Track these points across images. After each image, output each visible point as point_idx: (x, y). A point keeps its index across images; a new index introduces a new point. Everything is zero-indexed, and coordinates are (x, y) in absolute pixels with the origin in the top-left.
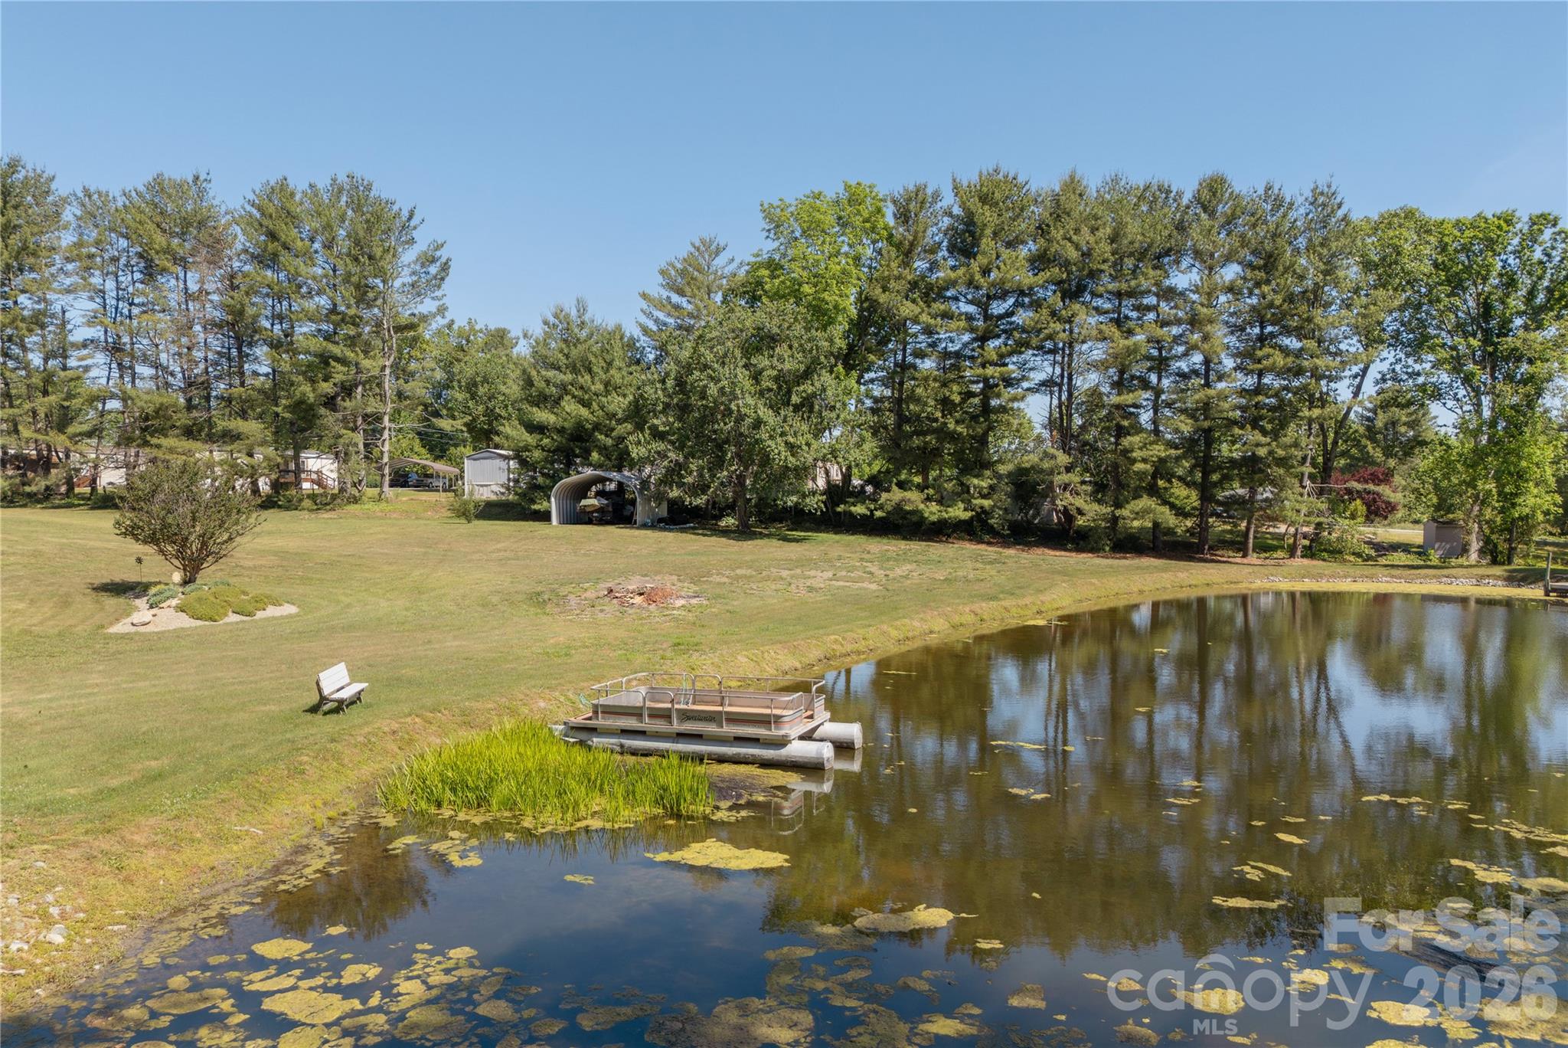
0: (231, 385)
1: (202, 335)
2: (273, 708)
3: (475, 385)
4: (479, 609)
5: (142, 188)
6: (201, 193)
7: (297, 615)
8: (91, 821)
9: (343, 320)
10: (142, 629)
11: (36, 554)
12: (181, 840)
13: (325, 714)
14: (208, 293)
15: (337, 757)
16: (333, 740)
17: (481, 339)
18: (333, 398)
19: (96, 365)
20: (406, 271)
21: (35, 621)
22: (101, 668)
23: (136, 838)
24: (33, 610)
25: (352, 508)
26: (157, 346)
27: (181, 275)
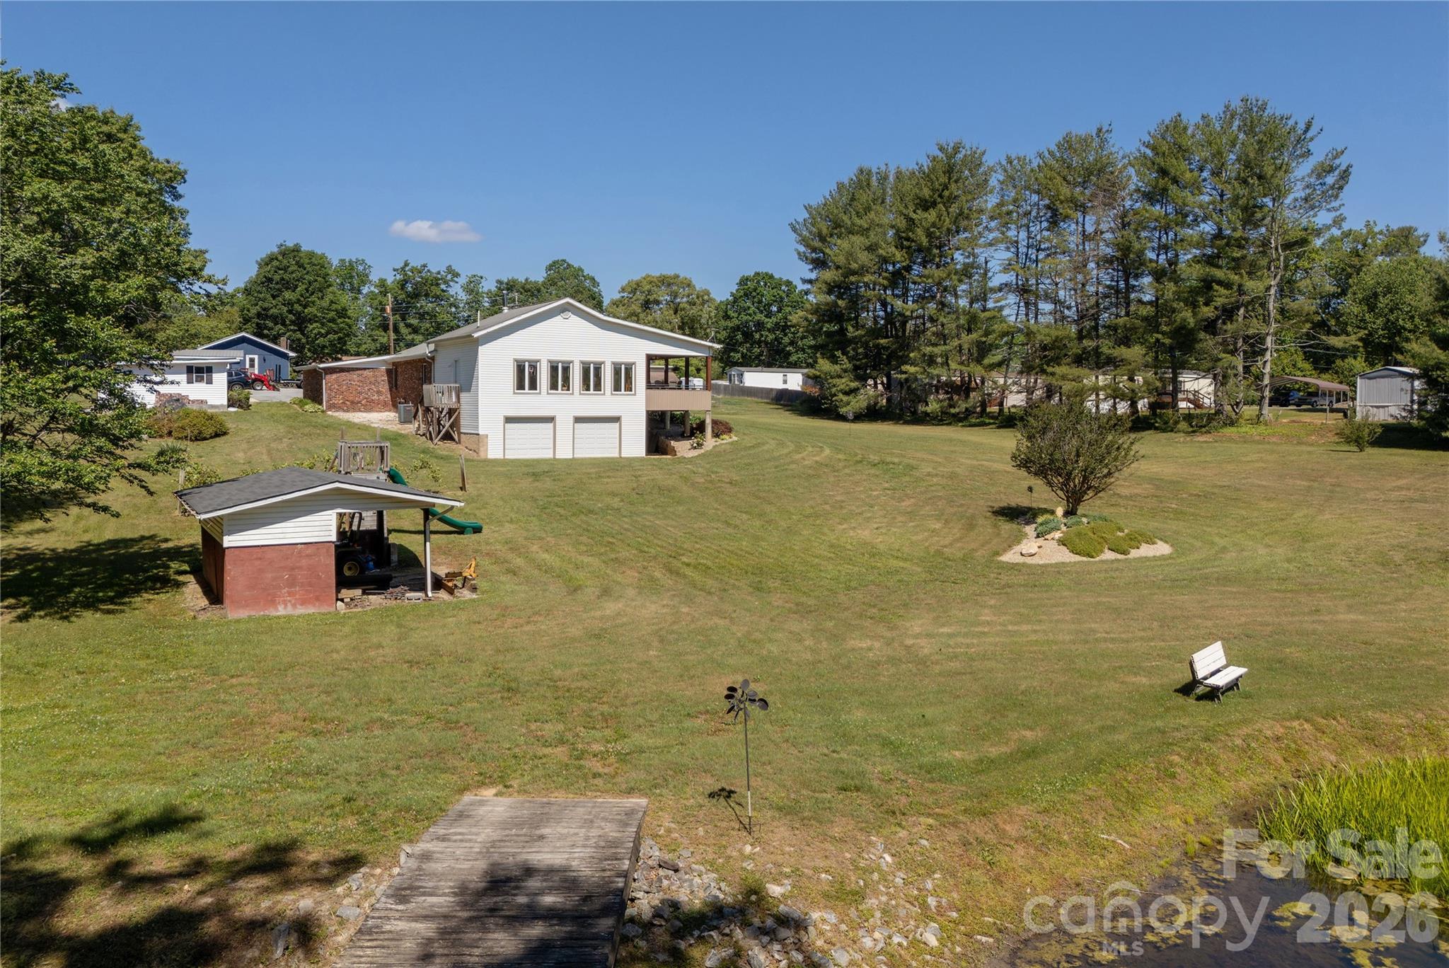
0: (1117, 316)
1: (1095, 272)
2: (1144, 680)
3: (1376, 295)
4: (1379, 569)
5: (1054, 148)
6: (1103, 142)
7: (1170, 557)
8: (971, 798)
9: (1228, 244)
10: (1029, 560)
11: (953, 476)
12: (1049, 840)
13: (1199, 698)
14: (1102, 233)
15: (1212, 762)
16: (1207, 739)
17: (1380, 242)
18: (1215, 321)
19: (1008, 305)
20: (1300, 186)
21: (947, 541)
22: (992, 602)
23: (1008, 828)
24: (946, 530)
25: (1229, 431)
26: (1057, 284)
27: (1081, 220)
